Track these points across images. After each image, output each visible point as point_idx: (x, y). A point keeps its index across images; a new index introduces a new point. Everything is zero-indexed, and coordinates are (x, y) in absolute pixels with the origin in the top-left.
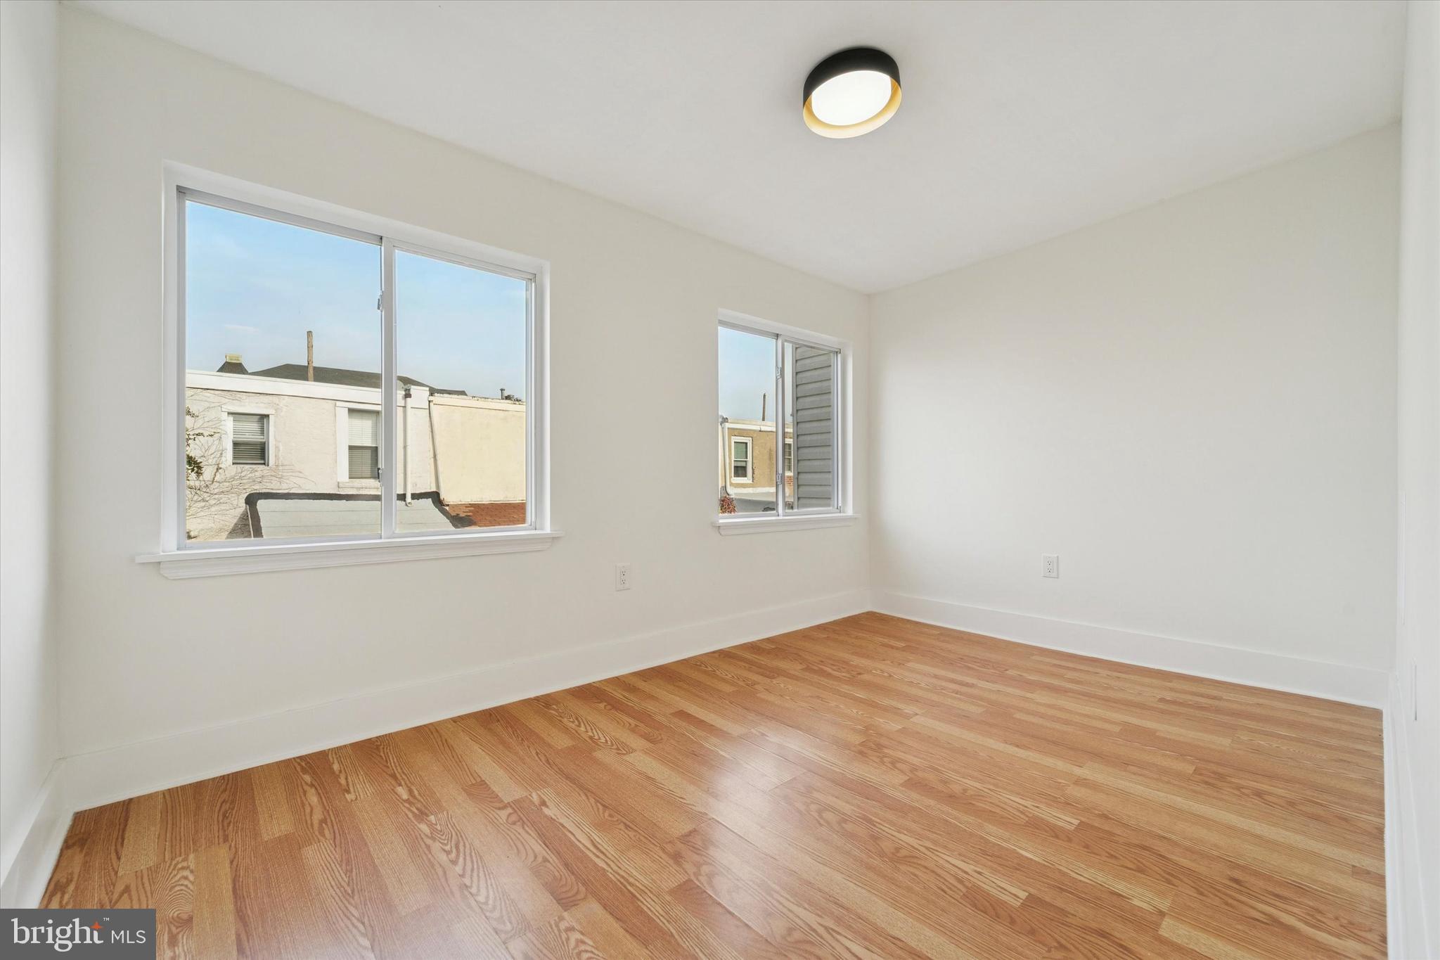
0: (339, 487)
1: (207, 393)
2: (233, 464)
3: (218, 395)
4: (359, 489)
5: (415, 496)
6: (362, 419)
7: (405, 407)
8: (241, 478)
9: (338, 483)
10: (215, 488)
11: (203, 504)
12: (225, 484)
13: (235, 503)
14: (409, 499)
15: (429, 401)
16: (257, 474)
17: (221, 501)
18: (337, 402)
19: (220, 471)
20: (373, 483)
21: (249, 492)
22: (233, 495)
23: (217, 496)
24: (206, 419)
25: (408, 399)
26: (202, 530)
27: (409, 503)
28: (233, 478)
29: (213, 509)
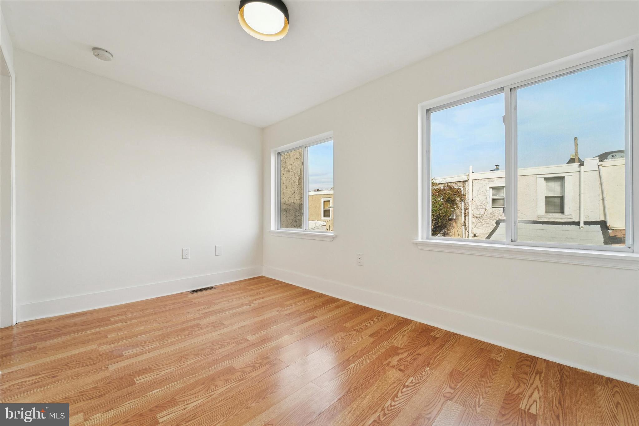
0: (538, 218)
1: (482, 181)
2: (492, 208)
3: (486, 181)
4: (550, 218)
5: (586, 223)
6: (554, 182)
7: (580, 172)
8: (494, 214)
9: (538, 215)
10: (485, 217)
11: (480, 224)
12: (488, 216)
13: (492, 223)
14: (582, 224)
15: (599, 166)
16: (500, 211)
17: (487, 223)
18: (538, 175)
19: (487, 211)
20: (559, 215)
21: (497, 219)
22: (491, 220)
23: (485, 221)
24: (482, 191)
25: (582, 167)
26: (480, 233)
27: (582, 227)
28: (491, 214)
29: (484, 226)
